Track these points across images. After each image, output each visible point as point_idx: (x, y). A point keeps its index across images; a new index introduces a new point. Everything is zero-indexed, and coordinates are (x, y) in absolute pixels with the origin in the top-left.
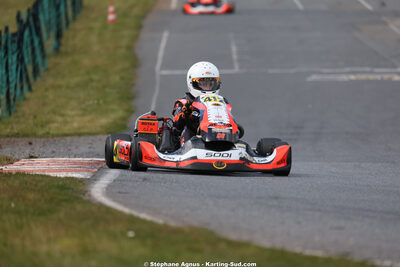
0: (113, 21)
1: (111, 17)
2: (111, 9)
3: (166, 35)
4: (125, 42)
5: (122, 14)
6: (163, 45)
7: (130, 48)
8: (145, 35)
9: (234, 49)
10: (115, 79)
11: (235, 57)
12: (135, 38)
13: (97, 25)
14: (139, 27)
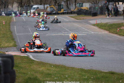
0: (4, 24)
1: (4, 23)
2: (4, 22)
3: (15, 26)
4: (8, 28)
5: (6, 23)
6: (15, 29)
7: (9, 29)
8: (11, 27)
9: (30, 29)
10: (9, 36)
11: (30, 31)
12: (10, 27)
13: (1, 25)
14: (10, 25)
